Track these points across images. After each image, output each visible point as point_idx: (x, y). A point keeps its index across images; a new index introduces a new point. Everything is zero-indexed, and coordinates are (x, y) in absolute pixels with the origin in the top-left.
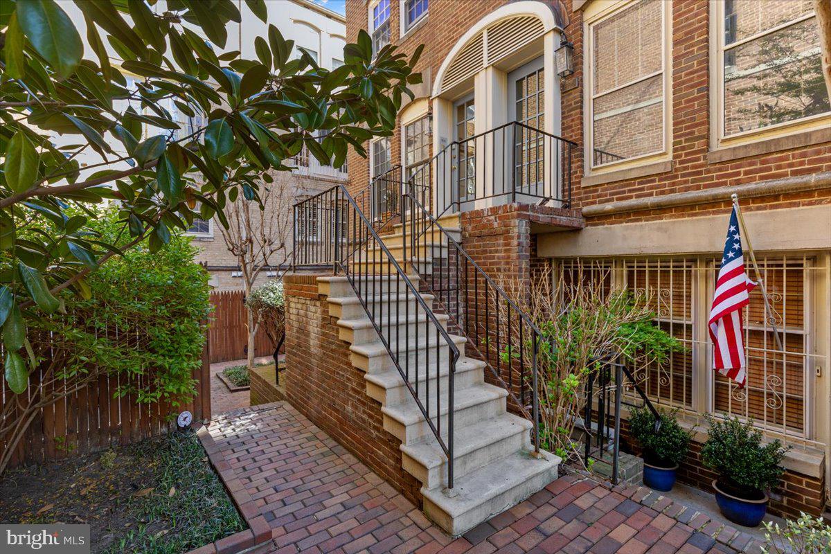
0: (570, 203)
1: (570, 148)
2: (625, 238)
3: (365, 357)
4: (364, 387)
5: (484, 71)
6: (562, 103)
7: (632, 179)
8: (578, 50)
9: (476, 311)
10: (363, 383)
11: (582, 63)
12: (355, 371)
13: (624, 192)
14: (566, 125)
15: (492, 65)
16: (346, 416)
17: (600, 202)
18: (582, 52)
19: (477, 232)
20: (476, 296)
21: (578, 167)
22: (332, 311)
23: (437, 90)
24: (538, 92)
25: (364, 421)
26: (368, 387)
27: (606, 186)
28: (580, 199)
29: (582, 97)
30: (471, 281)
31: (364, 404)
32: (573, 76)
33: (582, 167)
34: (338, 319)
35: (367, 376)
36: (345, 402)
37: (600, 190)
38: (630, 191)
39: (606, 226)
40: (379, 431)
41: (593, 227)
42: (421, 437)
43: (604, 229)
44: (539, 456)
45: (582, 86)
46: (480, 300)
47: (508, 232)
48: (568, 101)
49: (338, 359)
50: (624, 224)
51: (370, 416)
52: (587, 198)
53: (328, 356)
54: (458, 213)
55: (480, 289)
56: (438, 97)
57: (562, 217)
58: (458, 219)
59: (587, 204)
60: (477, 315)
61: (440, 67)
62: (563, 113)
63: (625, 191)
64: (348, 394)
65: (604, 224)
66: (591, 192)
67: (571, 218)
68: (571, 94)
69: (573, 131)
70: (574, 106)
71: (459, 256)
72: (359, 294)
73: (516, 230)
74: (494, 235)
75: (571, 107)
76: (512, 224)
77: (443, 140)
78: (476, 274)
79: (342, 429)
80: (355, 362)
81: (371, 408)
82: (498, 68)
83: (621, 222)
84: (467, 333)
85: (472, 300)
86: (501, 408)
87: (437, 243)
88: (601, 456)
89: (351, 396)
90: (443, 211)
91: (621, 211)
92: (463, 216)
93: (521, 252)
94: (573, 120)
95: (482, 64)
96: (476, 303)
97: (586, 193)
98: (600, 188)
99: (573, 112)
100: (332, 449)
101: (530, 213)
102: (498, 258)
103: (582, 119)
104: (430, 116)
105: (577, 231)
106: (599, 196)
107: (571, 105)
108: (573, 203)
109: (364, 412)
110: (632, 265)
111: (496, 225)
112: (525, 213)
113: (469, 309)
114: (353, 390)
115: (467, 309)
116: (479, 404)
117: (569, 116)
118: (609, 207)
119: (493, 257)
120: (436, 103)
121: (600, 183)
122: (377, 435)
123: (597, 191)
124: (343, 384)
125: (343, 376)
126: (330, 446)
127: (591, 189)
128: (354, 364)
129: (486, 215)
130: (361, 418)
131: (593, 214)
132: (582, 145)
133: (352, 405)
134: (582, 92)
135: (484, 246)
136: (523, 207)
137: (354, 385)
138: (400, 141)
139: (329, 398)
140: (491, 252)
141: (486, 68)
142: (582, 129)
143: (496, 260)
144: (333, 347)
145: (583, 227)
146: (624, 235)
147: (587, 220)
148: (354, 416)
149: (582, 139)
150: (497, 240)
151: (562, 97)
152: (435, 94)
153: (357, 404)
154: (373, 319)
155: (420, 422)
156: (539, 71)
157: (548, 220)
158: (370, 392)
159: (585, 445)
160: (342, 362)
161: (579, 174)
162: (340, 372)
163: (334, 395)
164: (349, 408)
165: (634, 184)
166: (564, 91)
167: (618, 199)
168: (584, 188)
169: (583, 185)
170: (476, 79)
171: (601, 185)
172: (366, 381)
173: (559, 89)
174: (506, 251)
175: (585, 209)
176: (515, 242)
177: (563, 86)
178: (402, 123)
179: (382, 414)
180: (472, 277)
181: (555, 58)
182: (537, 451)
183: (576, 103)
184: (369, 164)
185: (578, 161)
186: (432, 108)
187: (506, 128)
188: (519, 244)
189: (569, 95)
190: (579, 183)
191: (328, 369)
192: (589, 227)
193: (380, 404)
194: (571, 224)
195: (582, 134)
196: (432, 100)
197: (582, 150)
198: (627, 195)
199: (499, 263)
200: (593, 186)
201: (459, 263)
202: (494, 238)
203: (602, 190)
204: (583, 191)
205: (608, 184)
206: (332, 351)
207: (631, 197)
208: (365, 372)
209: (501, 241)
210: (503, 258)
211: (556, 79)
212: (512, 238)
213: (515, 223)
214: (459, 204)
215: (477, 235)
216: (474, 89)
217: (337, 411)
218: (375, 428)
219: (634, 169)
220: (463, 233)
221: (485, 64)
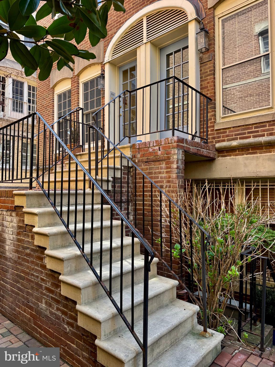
0: (207, 140)
1: (207, 102)
2: (246, 165)
3: (61, 260)
4: (58, 286)
5: (144, 45)
6: (201, 70)
7: (250, 125)
8: (211, 35)
9: (144, 218)
10: (57, 283)
11: (214, 44)
12: (49, 272)
13: (245, 134)
14: (203, 86)
15: (150, 41)
16: (39, 312)
17: (228, 140)
18: (214, 36)
19: (145, 158)
20: (143, 207)
21: (212, 116)
22: (27, 220)
23: (108, 57)
24: (182, 63)
25: (58, 318)
26: (62, 286)
27: (232, 129)
28: (214, 138)
29: (214, 67)
30: (140, 196)
31: (58, 302)
32: (208, 53)
33: (215, 115)
34: (34, 227)
35: (61, 277)
36: (39, 300)
37: (228, 132)
38: (249, 133)
39: (232, 157)
40: (72, 326)
41: (223, 158)
42: (114, 330)
43: (230, 159)
44: (207, 335)
45: (214, 60)
46: (147, 209)
47: (169, 158)
48: (205, 69)
49: (32, 262)
50: (245, 156)
51: (64, 313)
52: (219, 137)
53: (24, 260)
54: (129, 145)
55: (146, 201)
56: (109, 62)
57: (204, 150)
58: (129, 148)
59: (219, 142)
60: (144, 221)
61: (110, 41)
62: (201, 78)
63: (245, 132)
64: (42, 293)
65: (230, 156)
66: (221, 133)
67: (209, 151)
68: (207, 64)
69: (208, 90)
70: (209, 73)
71: (129, 176)
72: (54, 205)
73: (175, 157)
74: (158, 160)
75: (207, 74)
76: (172, 152)
77: (112, 94)
78: (143, 190)
79: (35, 324)
80: (50, 265)
81: (65, 306)
82: (154, 44)
83: (243, 155)
84: (144, 235)
85: (140, 210)
86: (173, 296)
87: (111, 165)
88: (251, 329)
89: (45, 294)
90: (118, 142)
91: (242, 146)
92: (133, 147)
93: (179, 173)
94: (208, 83)
95: (143, 41)
96: (144, 211)
97: (218, 134)
98: (228, 130)
99: (209, 77)
100: (26, 343)
101: (185, 145)
102: (161, 178)
103: (214, 82)
104: (102, 76)
105: (212, 160)
106: (227, 136)
107: (207, 72)
108: (209, 141)
109: (58, 309)
110: (250, 184)
111: (159, 153)
112: (181, 144)
113: (138, 217)
114: (47, 289)
115: (136, 217)
116: (158, 295)
117: (206, 80)
118: (234, 143)
119: (158, 177)
120: (107, 68)
121: (228, 127)
122: (70, 330)
123: (226, 132)
124: (37, 284)
125: (37, 277)
126: (24, 340)
127: (222, 131)
128: (48, 267)
129: (151, 145)
130: (55, 314)
131: (223, 149)
132: (215, 100)
133: (46, 303)
134: (214, 64)
135: (150, 169)
136: (181, 140)
137: (49, 285)
138: (78, 93)
139: (23, 297)
140: (155, 173)
141: (146, 43)
142: (215, 90)
143: (159, 179)
144: (28, 251)
145: (216, 157)
146: (245, 164)
147: (218, 153)
148: (48, 313)
149: (215, 96)
150: (160, 164)
151: (201, 67)
152: (106, 60)
153: (50, 301)
154: (67, 226)
155: (114, 317)
156: (184, 49)
157: (195, 151)
158: (64, 291)
159: (237, 321)
160: (37, 265)
161: (213, 120)
162: (35, 274)
163: (28, 293)
164: (43, 306)
165: (252, 128)
166: (202, 63)
167: (241, 138)
168: (216, 130)
169: (216, 128)
170: (138, 51)
171: (229, 128)
172: (60, 281)
173: (199, 61)
174: (167, 172)
175: (218, 145)
176: (175, 166)
177: (201, 59)
178: (80, 81)
179: (76, 311)
180: (141, 192)
181: (197, 39)
182: (205, 331)
183: (210, 71)
184: (53, 110)
185: (212, 111)
186: (104, 71)
187: (159, 84)
188: (178, 168)
189: (205, 65)
190: (213, 126)
191: (23, 272)
192: (220, 158)
193: (75, 303)
194: (209, 155)
195: (215, 93)
196: (104, 64)
197: (215, 104)
198: (246, 135)
199: (162, 182)
200: (223, 129)
201: (130, 181)
202: (158, 163)
203: (230, 132)
204: (215, 132)
205: (233, 127)
206: (28, 255)
207: (249, 137)
208: (60, 274)
209: (164, 165)
210: (165, 178)
211: (197, 53)
212: (172, 163)
213: (174, 151)
214: (130, 138)
215: (144, 161)
216: (136, 58)
217: (31, 308)
218: (68, 324)
219: (251, 117)
220: (134, 159)
221: (145, 41)
